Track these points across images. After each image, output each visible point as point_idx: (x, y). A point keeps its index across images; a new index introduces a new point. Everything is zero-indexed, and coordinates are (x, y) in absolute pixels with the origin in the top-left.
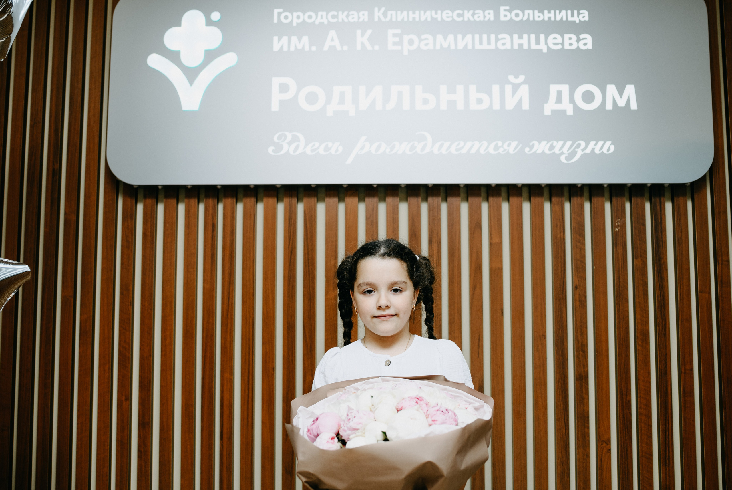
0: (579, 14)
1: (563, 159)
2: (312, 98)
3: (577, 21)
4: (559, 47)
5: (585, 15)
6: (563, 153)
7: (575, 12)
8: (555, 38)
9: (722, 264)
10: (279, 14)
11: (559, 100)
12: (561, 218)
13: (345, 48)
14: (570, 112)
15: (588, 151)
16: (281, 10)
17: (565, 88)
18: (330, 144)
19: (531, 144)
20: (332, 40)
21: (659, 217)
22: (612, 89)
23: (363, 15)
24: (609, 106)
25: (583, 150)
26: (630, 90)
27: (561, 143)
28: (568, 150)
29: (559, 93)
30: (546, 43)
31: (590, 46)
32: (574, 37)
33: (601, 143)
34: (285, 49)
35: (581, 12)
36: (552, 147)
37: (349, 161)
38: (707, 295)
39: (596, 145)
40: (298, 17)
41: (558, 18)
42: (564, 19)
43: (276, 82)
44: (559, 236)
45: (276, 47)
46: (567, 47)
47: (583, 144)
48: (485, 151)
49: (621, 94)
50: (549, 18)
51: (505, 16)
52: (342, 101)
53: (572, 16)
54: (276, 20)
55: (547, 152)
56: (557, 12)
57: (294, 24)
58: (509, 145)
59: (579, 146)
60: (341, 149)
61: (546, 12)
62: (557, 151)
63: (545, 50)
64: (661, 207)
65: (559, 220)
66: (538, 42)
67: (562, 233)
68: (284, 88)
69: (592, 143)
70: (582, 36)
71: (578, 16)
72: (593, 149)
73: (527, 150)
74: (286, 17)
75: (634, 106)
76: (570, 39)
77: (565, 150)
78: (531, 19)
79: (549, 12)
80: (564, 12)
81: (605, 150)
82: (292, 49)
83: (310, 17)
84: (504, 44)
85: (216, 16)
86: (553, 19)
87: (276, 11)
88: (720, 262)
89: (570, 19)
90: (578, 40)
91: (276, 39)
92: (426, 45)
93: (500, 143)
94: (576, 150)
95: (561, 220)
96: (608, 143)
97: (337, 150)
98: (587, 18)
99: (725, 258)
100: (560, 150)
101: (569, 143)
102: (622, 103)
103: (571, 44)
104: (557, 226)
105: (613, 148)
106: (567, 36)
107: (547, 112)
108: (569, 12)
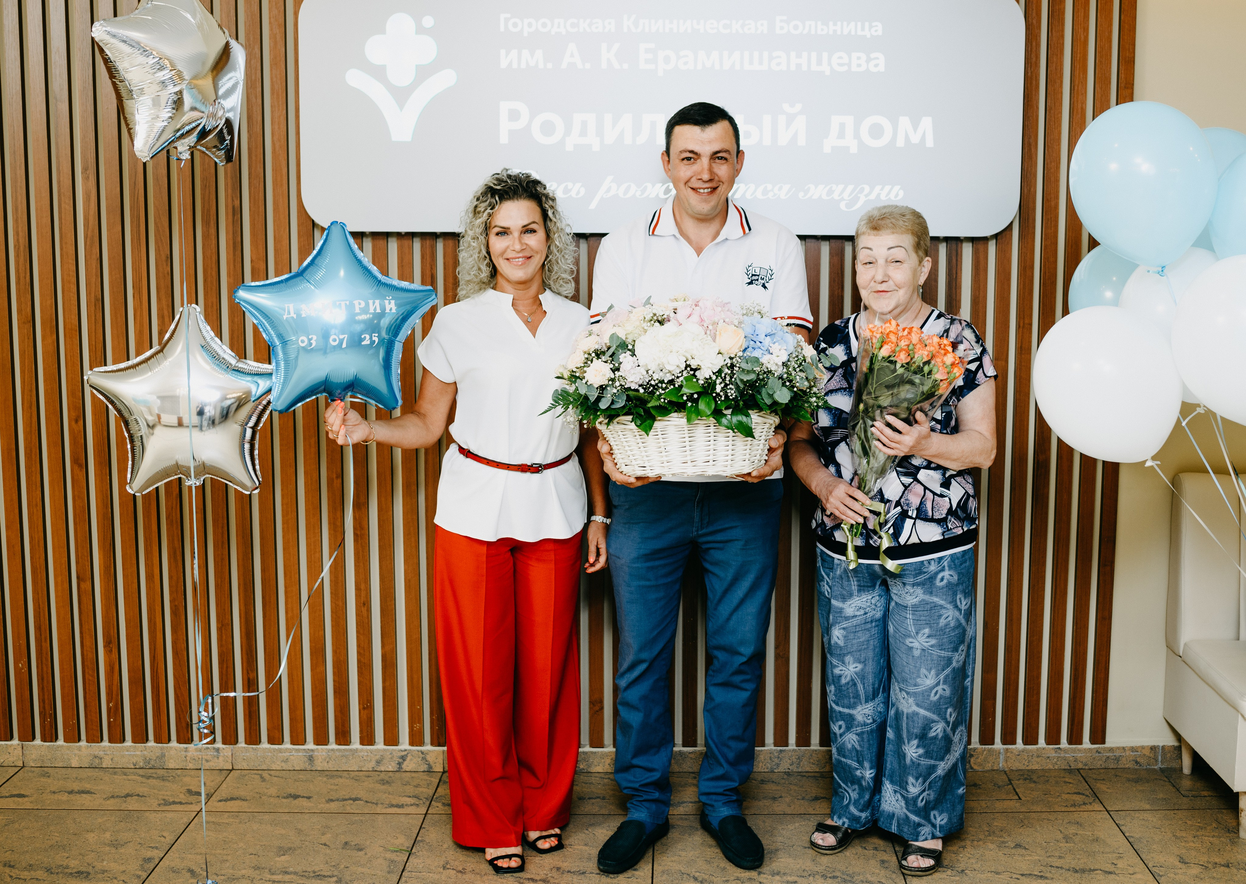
0: (871, 27)
1: (842, 206)
2: (548, 128)
3: (868, 36)
4: (845, 68)
5: (878, 29)
6: (842, 199)
7: (867, 24)
8: (840, 58)
9: (1023, 327)
10: (507, 20)
11: (841, 135)
12: (840, 272)
13: (588, 66)
14: (854, 150)
15: (872, 197)
16: (508, 15)
17: (849, 120)
18: (570, 185)
19: (806, 188)
20: (572, 55)
21: (954, 272)
22: (904, 122)
23: (610, 23)
24: (900, 143)
25: (866, 196)
26: (927, 123)
27: (841, 187)
28: (849, 196)
29: (842, 126)
30: (829, 64)
31: (882, 68)
32: (864, 57)
33: (887, 188)
34: (515, 65)
35: (874, 24)
36: (830, 192)
37: (593, 206)
38: (1003, 363)
39: (882, 189)
40: (530, 25)
41: (846, 32)
42: (853, 33)
43: (505, 107)
44: (836, 293)
45: (504, 64)
46: (854, 68)
47: (867, 189)
48: (752, 195)
49: (915, 127)
50: (835, 31)
51: (782, 28)
52: (583, 133)
53: (863, 29)
54: (502, 29)
55: (824, 197)
56: (845, 23)
57: (525, 34)
58: (780, 189)
59: (862, 190)
60: (583, 191)
61: (831, 23)
62: (836, 196)
63: (828, 73)
64: (957, 260)
65: (838, 273)
66: (819, 62)
67: (840, 290)
68: (514, 115)
69: (878, 188)
70: (873, 55)
71: (870, 30)
72: (879, 195)
73: (801, 195)
74: (515, 25)
75: (930, 143)
76: (859, 58)
77: (846, 195)
78: (813, 32)
79: (835, 24)
80: (852, 24)
81: (892, 196)
82: (523, 66)
83: (544, 25)
84: (779, 64)
85: (428, 22)
86: (839, 33)
87: (503, 16)
88: (1021, 325)
89: (860, 33)
90: (869, 60)
91: (503, 52)
92: (686, 63)
93: (769, 186)
94: (859, 195)
95: (840, 275)
96: (897, 188)
97: (578, 193)
98: (880, 33)
99: (1027, 321)
100: (839, 196)
101: (850, 188)
102: (915, 139)
103: (859, 65)
104: (834, 281)
105: (901, 194)
106: (854, 55)
107: (827, 149)
108: (859, 24)
